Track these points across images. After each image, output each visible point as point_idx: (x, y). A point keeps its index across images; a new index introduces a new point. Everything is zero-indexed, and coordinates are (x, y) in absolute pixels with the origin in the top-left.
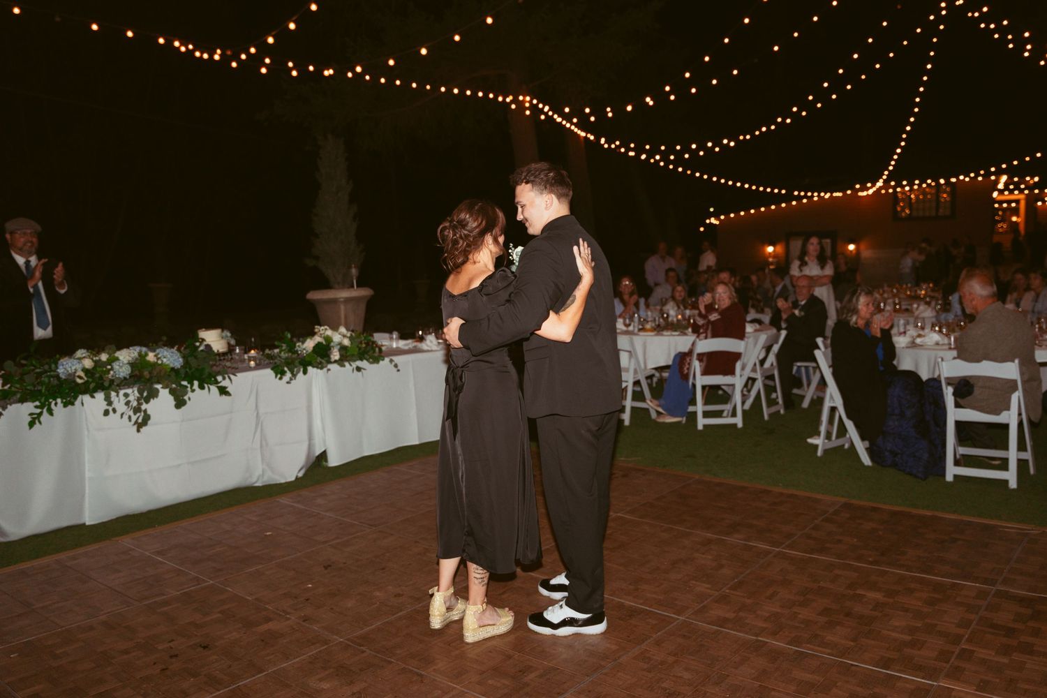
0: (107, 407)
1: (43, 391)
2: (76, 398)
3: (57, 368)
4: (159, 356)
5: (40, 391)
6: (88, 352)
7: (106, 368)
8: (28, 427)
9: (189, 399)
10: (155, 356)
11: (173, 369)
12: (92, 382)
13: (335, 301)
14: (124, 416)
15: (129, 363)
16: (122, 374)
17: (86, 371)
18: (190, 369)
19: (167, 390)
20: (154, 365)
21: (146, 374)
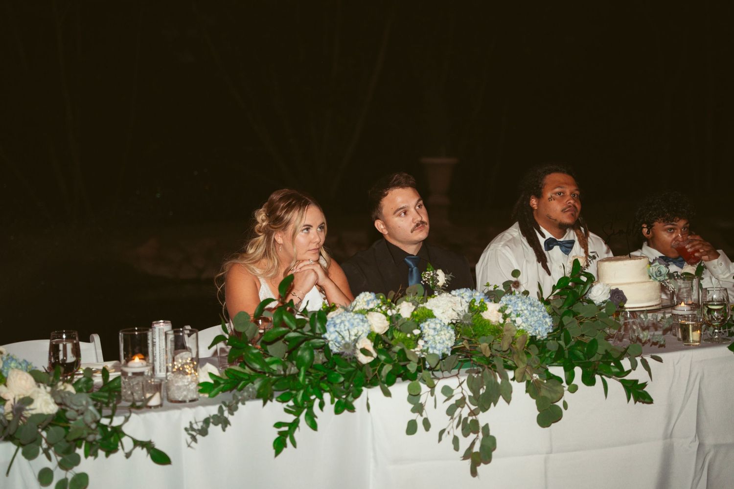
0: (415, 416)
1: (301, 378)
2: (357, 395)
3: (325, 331)
4: (507, 312)
5: (295, 377)
6: (377, 298)
7: (412, 333)
8: (273, 452)
9: (565, 405)
10: (502, 310)
11: (533, 339)
12: (386, 362)
14: (444, 436)
15: (449, 324)
16: (439, 346)
17: (376, 339)
18: (566, 344)
19: (524, 384)
20: (497, 331)
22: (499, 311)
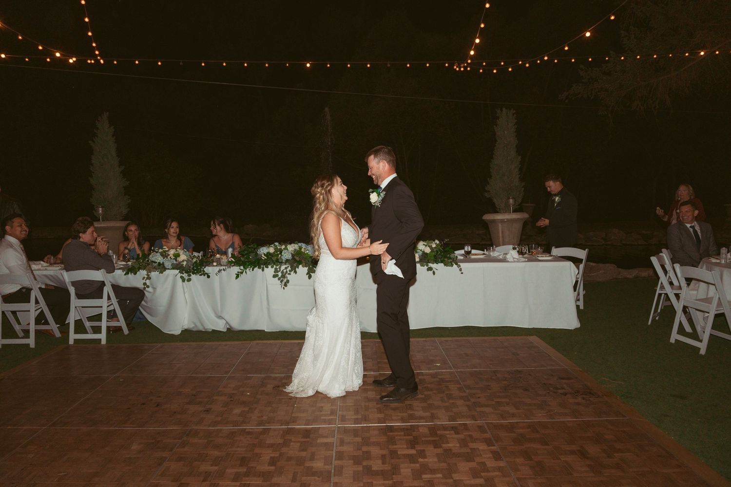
0: (275, 274)
3: (258, 252)
7: (277, 252)
8: (235, 278)
13: (494, 221)
15: (292, 252)
21: (297, 258)
22: (305, 249)
